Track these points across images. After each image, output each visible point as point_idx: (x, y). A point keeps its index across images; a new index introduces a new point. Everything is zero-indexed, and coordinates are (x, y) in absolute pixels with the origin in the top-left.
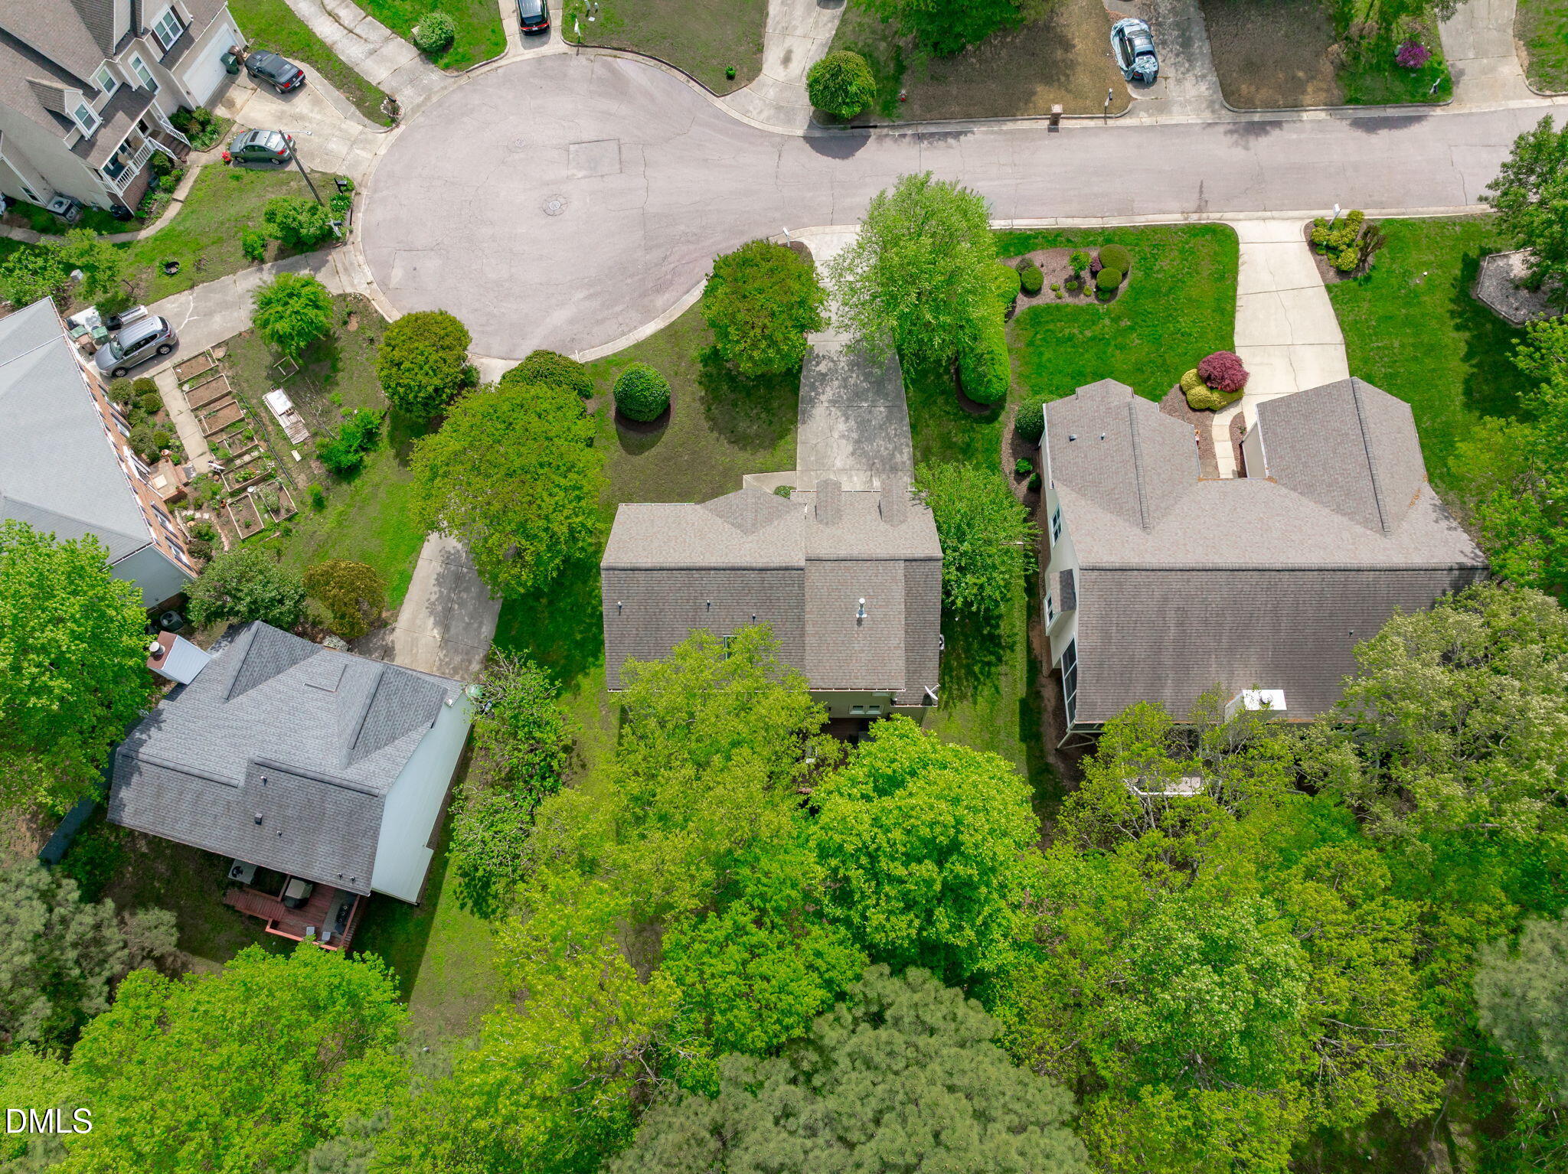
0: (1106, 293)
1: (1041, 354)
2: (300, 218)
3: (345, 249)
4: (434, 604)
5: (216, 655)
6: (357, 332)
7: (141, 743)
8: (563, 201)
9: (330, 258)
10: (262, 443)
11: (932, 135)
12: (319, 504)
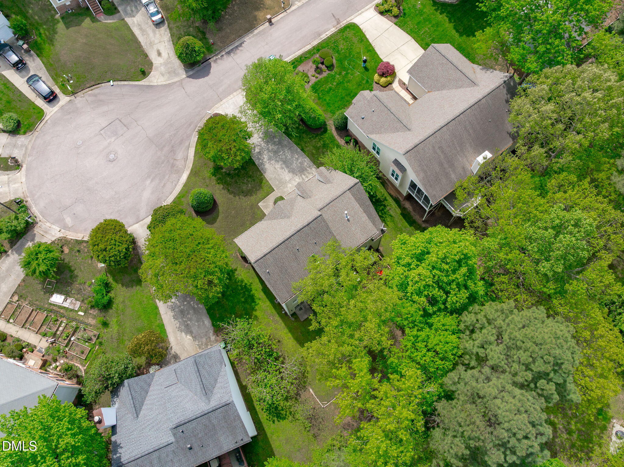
0: (330, 67)
1: (325, 100)
2: (13, 224)
3: (38, 225)
4: (179, 327)
5: (116, 406)
6: (70, 252)
7: (119, 458)
8: (114, 153)
9: (35, 232)
10: (62, 319)
11: (232, 50)
12: (105, 324)
